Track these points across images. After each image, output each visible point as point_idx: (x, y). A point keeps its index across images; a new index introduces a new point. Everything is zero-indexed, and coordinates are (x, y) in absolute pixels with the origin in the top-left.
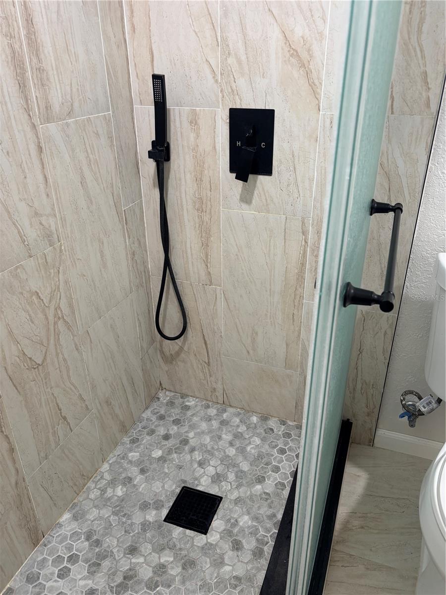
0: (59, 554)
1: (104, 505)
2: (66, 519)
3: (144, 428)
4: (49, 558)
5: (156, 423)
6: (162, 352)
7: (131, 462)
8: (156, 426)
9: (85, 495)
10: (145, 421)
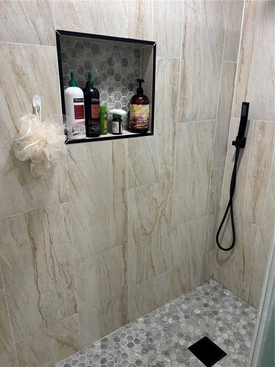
0: (132, 335)
1: (161, 324)
2: (141, 321)
3: (195, 295)
4: (127, 334)
5: (202, 295)
6: (217, 256)
7: (181, 309)
8: (202, 297)
9: (153, 314)
10: (197, 292)
